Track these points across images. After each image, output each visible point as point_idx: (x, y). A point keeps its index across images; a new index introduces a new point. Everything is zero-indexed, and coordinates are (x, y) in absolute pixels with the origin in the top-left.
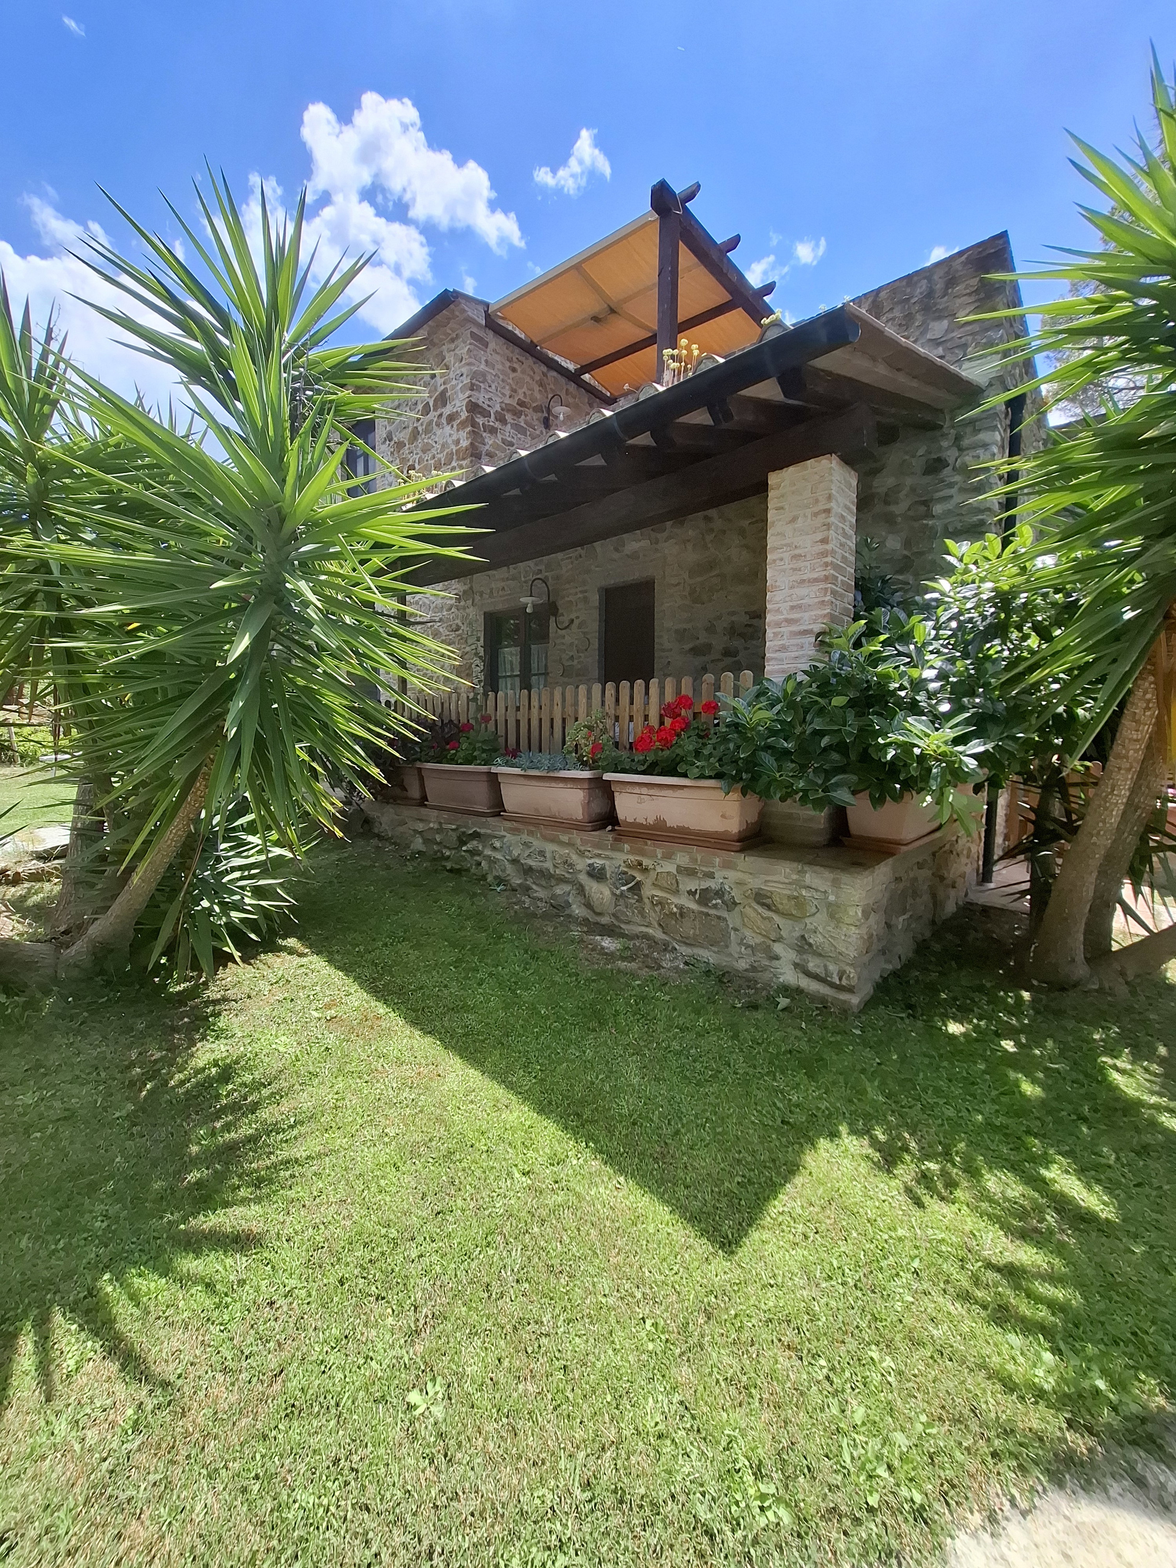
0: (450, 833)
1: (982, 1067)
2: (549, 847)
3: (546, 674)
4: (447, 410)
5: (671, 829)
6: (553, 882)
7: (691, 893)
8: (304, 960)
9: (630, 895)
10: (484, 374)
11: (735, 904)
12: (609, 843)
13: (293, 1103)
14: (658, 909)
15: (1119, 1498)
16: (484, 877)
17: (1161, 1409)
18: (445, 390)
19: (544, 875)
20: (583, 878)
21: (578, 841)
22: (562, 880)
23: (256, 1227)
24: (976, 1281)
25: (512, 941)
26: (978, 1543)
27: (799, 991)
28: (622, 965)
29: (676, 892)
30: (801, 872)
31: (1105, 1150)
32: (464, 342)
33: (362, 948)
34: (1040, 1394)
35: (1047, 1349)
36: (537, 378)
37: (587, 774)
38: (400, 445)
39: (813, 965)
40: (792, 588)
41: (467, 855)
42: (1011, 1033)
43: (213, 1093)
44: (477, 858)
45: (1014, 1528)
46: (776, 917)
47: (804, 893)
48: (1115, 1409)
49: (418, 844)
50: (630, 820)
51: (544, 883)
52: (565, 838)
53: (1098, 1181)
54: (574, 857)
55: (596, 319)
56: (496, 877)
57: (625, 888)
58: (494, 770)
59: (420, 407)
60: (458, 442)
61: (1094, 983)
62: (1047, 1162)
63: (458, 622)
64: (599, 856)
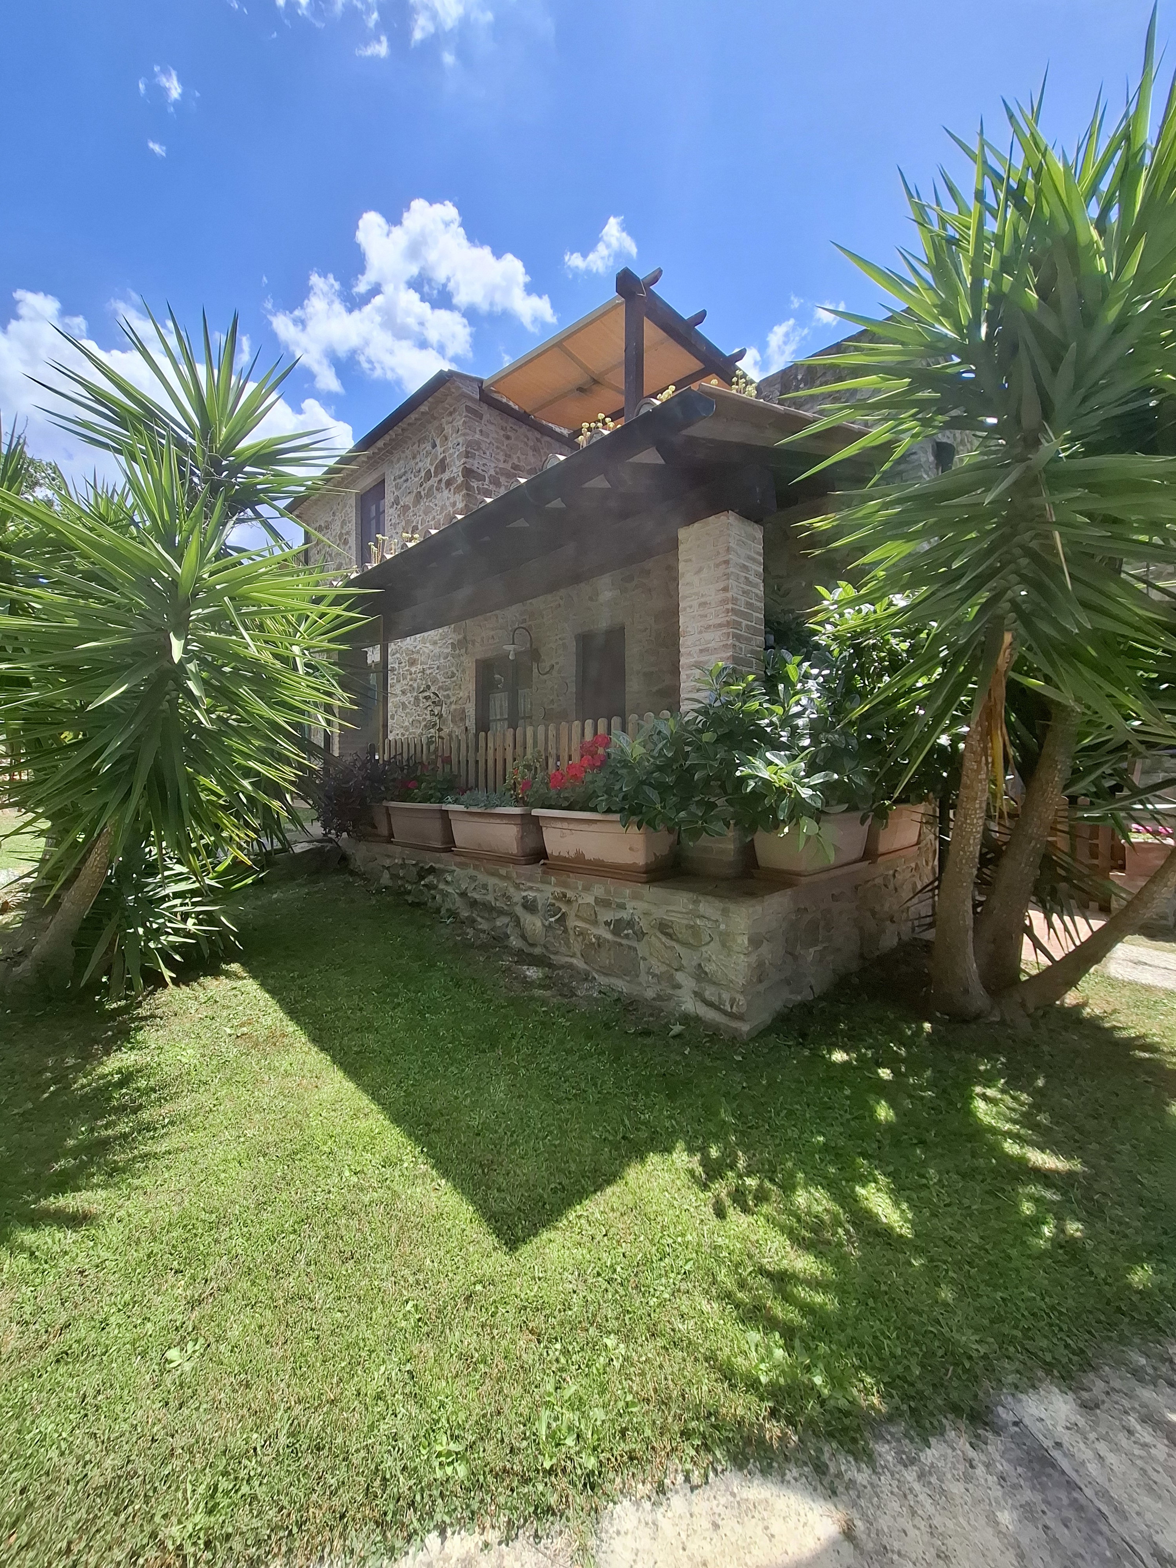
0: (412, 868)
1: (847, 1092)
2: (492, 881)
3: (530, 717)
4: (446, 476)
5: (589, 862)
6: (495, 915)
7: (607, 924)
8: (239, 983)
9: (557, 926)
10: (478, 443)
11: (644, 934)
12: (539, 876)
13: (175, 1107)
14: (580, 939)
15: (793, 1481)
16: (438, 911)
17: (872, 1407)
18: (444, 459)
19: (488, 908)
20: (519, 910)
21: (514, 875)
22: (501, 912)
23: (95, 1208)
24: (742, 1285)
25: (443, 969)
26: (637, 1510)
27: (698, 1019)
28: (538, 992)
29: (595, 923)
30: (696, 902)
31: (932, 1171)
32: (460, 415)
33: (296, 973)
34: (753, 1384)
35: (780, 1347)
36: (531, 443)
37: (517, 810)
38: (406, 508)
39: (710, 993)
40: (700, 632)
41: (425, 890)
42: (892, 1062)
43: (106, 1096)
44: (432, 892)
45: (677, 1502)
46: (677, 947)
47: (698, 922)
48: (822, 1402)
49: (385, 879)
50: (556, 854)
51: (486, 915)
52: (503, 872)
53: (908, 1200)
54: (512, 890)
55: (581, 389)
56: (448, 910)
57: (553, 919)
58: (445, 807)
59: (423, 474)
60: (454, 504)
61: (995, 1016)
62: (864, 1181)
63: (453, 669)
64: (531, 888)
